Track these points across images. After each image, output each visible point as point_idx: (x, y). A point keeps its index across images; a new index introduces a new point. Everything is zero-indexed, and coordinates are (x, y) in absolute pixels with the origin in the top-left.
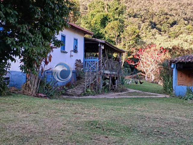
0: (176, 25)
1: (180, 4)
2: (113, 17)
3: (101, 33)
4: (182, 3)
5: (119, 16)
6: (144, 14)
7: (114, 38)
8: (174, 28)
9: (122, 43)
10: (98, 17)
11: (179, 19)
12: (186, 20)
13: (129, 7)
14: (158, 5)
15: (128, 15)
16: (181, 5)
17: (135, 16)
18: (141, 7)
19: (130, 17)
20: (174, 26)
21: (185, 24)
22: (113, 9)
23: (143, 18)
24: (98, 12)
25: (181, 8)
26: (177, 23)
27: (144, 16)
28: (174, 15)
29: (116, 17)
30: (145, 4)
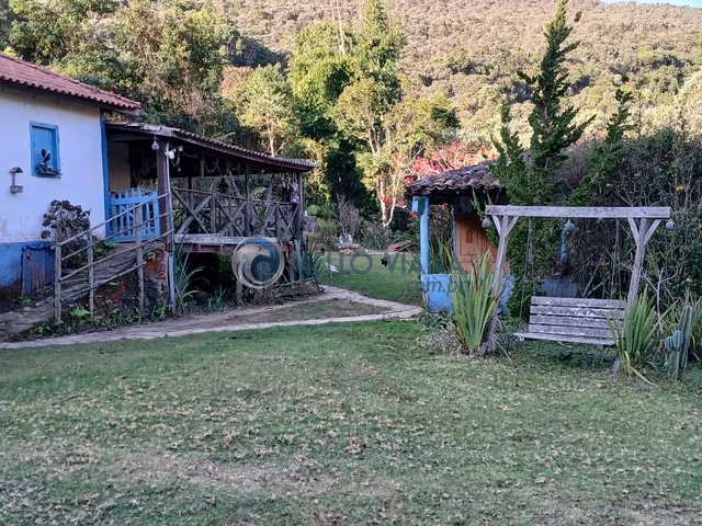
0: (587, 87)
1: (600, 28)
2: (364, 70)
3: (330, 119)
4: (607, 25)
5: (382, 66)
6: (495, 63)
7: (363, 131)
8: (583, 98)
9: (389, 145)
10: (318, 72)
11: (596, 70)
12: (616, 72)
13: (455, 45)
14: (538, 35)
15: (449, 66)
16: (603, 31)
17: (469, 70)
18: (489, 43)
19: (455, 72)
20: (583, 92)
21: (614, 84)
22: (363, 46)
23: (492, 73)
24: (320, 56)
25: (606, 39)
26: (591, 83)
27: (496, 67)
28: (584, 59)
29: (373, 67)
30: (501, 36)
